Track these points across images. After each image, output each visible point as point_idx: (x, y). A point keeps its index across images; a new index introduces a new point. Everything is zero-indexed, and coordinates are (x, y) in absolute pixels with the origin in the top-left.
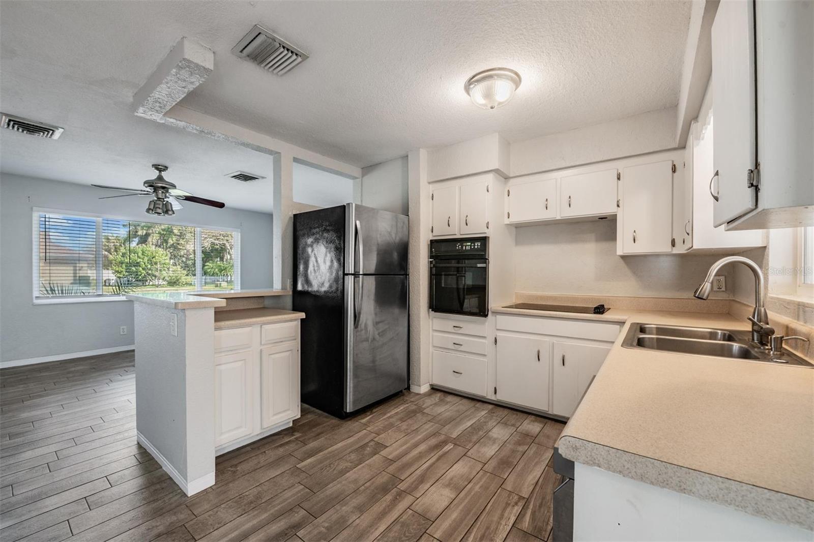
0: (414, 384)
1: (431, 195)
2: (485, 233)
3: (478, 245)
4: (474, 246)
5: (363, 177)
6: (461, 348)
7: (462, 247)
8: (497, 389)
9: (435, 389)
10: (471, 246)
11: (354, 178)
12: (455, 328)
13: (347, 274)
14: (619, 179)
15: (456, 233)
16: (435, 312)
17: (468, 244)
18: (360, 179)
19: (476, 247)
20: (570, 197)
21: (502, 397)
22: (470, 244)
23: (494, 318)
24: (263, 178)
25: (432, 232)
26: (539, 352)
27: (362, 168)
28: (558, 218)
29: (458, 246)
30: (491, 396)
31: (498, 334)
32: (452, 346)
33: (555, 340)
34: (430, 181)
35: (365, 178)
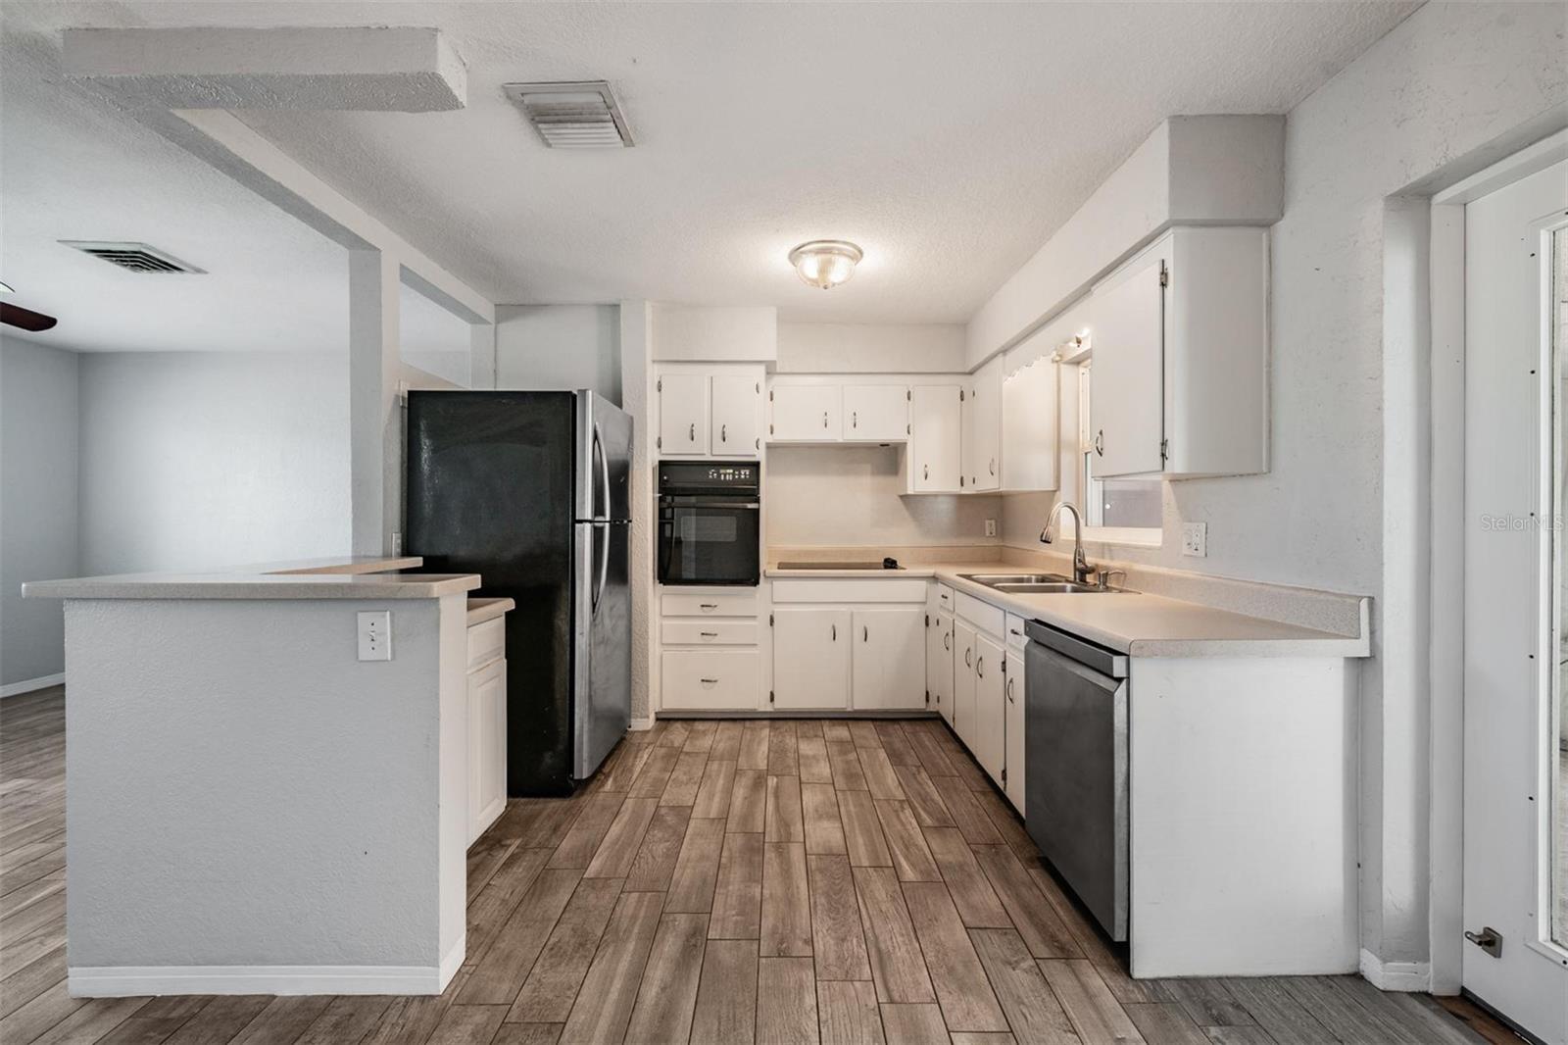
0: (637, 717)
1: (656, 383)
2: (754, 456)
3: (745, 473)
4: (740, 474)
5: (498, 322)
6: (715, 640)
7: (719, 475)
8: (775, 694)
9: (665, 720)
10: (733, 474)
11: (475, 319)
12: (705, 608)
13: (581, 522)
14: (909, 398)
15: (705, 452)
16: (665, 584)
17: (728, 471)
18: (493, 326)
19: (743, 477)
20: (855, 414)
21: (783, 703)
22: (731, 471)
23: (769, 586)
24: (198, 271)
25: (659, 446)
26: (834, 627)
27: (496, 305)
28: (840, 440)
29: (712, 474)
30: (764, 706)
31: (776, 610)
32: (699, 640)
33: (853, 608)
34: (656, 358)
35: (502, 326)
